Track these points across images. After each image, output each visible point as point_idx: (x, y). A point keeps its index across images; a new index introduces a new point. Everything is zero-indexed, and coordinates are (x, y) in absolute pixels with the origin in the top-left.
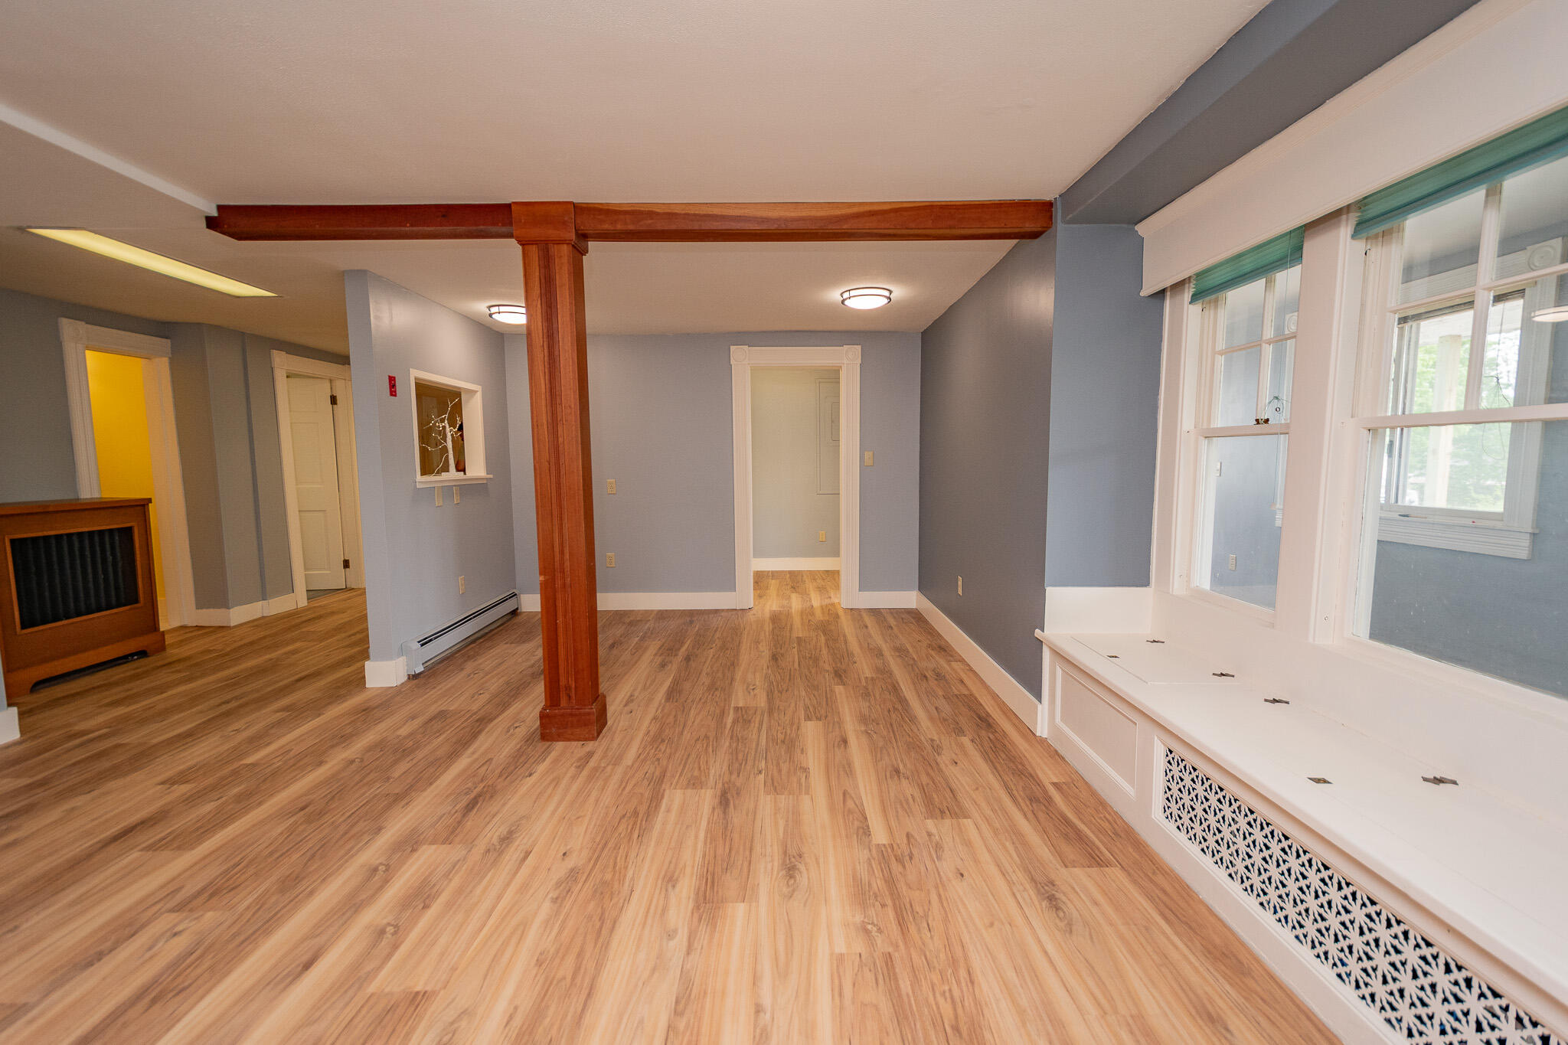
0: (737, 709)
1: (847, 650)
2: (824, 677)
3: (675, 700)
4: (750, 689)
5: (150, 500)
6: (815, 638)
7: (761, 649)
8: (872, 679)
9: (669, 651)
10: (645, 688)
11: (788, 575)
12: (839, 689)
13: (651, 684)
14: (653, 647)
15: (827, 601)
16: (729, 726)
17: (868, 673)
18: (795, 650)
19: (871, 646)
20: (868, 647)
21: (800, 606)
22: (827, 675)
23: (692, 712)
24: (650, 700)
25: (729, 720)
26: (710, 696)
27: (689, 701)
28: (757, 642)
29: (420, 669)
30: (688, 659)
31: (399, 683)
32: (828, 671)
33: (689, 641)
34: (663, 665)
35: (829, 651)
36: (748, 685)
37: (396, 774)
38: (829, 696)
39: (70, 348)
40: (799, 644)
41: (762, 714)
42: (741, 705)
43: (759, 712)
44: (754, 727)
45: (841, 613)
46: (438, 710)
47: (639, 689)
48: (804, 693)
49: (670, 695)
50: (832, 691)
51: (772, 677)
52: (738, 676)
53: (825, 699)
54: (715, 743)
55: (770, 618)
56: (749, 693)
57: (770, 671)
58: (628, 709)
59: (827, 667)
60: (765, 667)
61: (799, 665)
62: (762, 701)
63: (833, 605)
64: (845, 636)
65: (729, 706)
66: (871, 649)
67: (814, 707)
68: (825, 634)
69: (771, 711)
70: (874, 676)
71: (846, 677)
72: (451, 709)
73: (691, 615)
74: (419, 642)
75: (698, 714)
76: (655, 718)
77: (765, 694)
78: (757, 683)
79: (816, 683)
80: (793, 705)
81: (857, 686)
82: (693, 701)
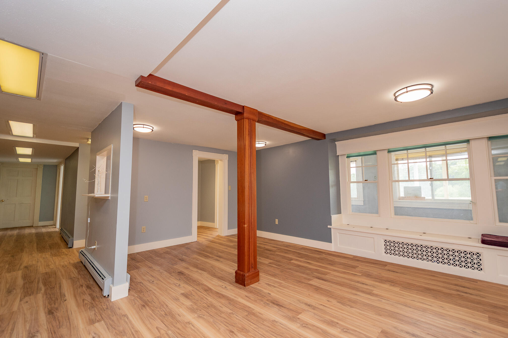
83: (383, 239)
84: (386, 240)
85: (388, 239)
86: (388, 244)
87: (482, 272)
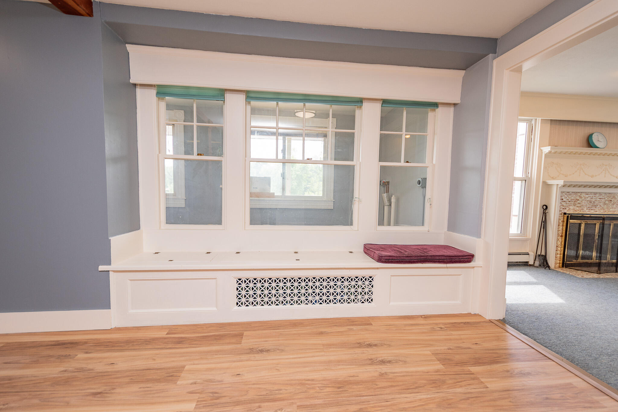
83: (235, 278)
84: (240, 279)
85: (244, 275)
86: (244, 285)
87: (373, 303)
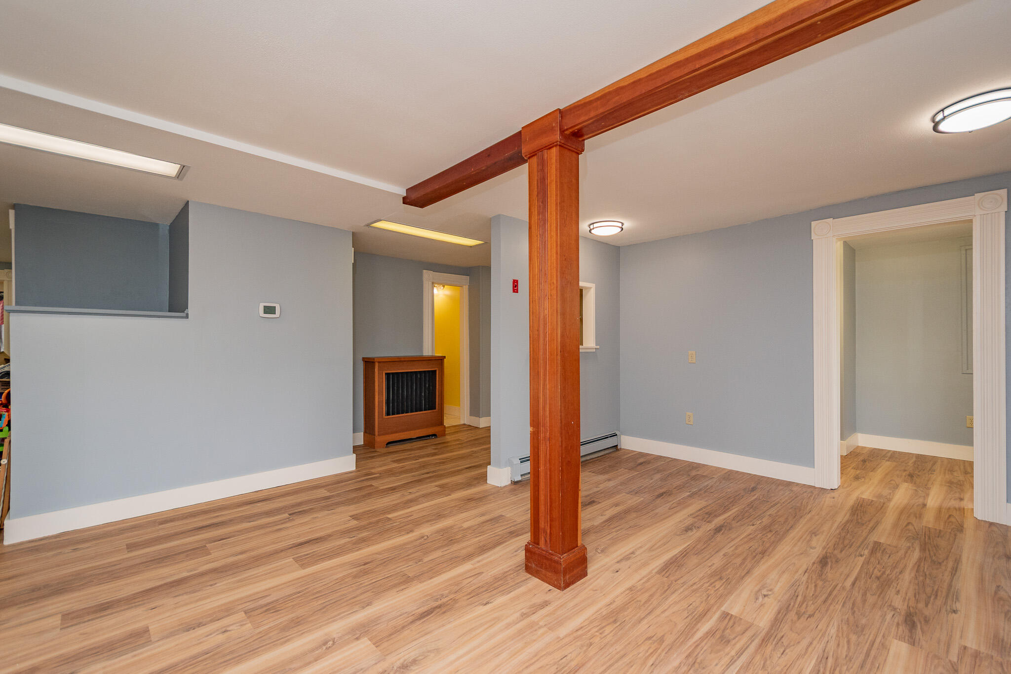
0: (726, 615)
1: (950, 586)
2: (883, 616)
3: (667, 575)
4: (761, 593)
5: (445, 357)
6: (902, 552)
7: (814, 543)
8: (976, 655)
9: (708, 515)
10: (651, 549)
11: (914, 459)
12: (899, 648)
13: (660, 547)
14: (696, 505)
15: (954, 503)
16: (699, 635)
17: (972, 641)
18: (862, 559)
19: (1002, 593)
20: (996, 593)
21: (906, 501)
22: (889, 617)
23: (674, 596)
24: (645, 564)
25: (705, 627)
26: (708, 584)
27: (680, 582)
28: (814, 533)
29: (519, 478)
30: (718, 530)
31: (503, 485)
32: (895, 609)
33: (736, 509)
34: (688, 529)
35: (916, 578)
36: (763, 587)
37: (426, 560)
38: (873, 653)
39: (426, 284)
40: (873, 552)
41: (752, 639)
42: (734, 612)
43: (749, 634)
44: (728, 654)
45: (969, 524)
46: (500, 514)
47: (646, 547)
48: (833, 631)
49: (666, 568)
50: (884, 646)
51: (802, 588)
52: (758, 572)
53: (862, 657)
54: (663, 654)
55: (852, 507)
56: (757, 599)
57: (804, 578)
58: (617, 566)
59: (898, 602)
60: (801, 571)
61: (853, 584)
62: (763, 621)
63: (962, 510)
64: (958, 561)
65: (721, 605)
66: (1000, 599)
67: (837, 659)
68: (923, 549)
69: (765, 641)
70: (983, 649)
71: (923, 632)
72: (507, 516)
73: (759, 481)
74: (520, 459)
75: (676, 603)
76: (631, 589)
77: (776, 608)
78: (776, 589)
79: (864, 621)
80: (805, 643)
81: (935, 657)
82: (684, 583)
